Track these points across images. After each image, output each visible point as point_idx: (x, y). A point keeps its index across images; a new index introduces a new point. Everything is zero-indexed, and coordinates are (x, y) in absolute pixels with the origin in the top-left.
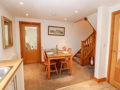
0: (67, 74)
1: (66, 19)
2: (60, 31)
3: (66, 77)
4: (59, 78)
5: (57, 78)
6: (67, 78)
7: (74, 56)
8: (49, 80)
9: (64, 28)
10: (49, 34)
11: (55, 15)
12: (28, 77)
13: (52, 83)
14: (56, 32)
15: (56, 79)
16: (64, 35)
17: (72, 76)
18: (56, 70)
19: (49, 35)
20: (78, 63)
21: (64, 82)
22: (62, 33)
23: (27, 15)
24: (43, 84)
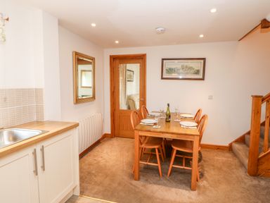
0: (184, 183)
1: (202, 36)
2: (191, 68)
3: (177, 189)
4: (159, 184)
5: (154, 183)
6: (177, 194)
7: (237, 141)
8: (136, 180)
9: (204, 59)
10: (164, 77)
11: (163, 32)
12: (106, 162)
13: (137, 190)
14: (181, 71)
15: (150, 183)
16: (203, 79)
17: (196, 192)
18: (159, 165)
19: (162, 78)
20: (242, 165)
21: (162, 200)
22: (197, 72)
23: (117, 42)
24: (119, 184)
